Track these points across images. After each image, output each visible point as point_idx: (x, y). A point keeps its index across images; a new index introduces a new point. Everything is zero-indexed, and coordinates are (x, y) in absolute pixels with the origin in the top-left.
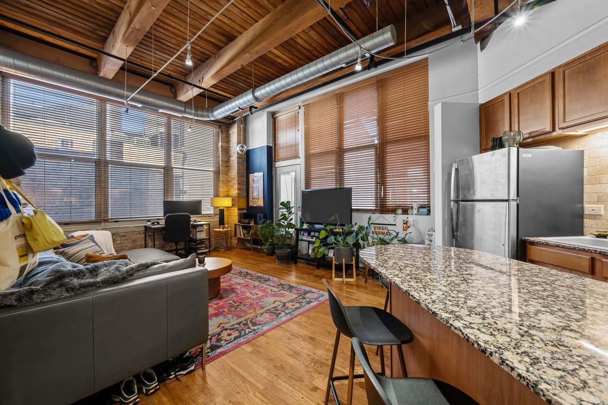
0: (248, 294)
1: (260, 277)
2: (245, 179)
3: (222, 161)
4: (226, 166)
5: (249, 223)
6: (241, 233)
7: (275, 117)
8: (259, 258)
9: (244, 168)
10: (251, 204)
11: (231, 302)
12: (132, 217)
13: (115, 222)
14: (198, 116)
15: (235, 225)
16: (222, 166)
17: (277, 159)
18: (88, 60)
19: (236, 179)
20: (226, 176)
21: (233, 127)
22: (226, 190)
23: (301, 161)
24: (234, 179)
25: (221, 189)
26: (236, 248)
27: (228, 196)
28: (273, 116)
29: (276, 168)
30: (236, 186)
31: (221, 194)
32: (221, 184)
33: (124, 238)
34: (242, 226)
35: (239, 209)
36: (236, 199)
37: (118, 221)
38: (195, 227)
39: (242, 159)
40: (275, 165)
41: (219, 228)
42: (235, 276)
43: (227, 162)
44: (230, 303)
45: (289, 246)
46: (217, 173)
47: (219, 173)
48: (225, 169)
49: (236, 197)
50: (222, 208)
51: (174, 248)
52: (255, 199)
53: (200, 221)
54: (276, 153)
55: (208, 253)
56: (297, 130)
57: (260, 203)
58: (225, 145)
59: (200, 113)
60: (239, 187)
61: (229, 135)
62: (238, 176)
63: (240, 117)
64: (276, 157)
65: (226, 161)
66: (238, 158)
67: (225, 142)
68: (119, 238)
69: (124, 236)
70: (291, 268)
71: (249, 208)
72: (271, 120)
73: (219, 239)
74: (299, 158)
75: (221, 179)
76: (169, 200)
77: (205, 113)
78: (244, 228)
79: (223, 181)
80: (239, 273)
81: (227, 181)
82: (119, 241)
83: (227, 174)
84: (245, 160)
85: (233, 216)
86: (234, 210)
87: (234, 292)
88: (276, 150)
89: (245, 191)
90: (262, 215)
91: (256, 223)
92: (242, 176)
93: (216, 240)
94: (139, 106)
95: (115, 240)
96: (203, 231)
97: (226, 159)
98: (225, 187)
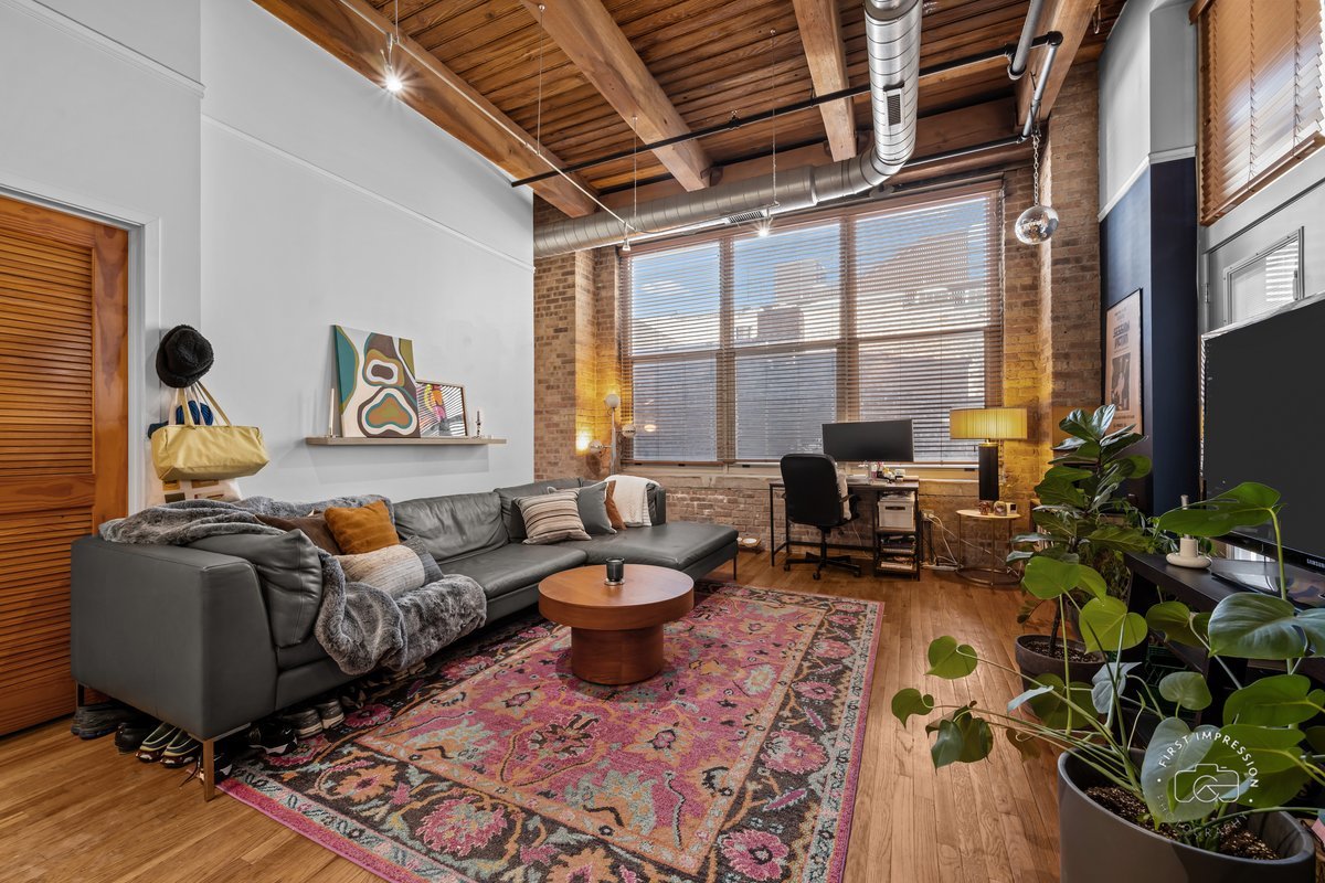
2: (1094, 335)
3: (1009, 290)
4: (1025, 304)
9: (1091, 292)
13: (744, 466)
16: (1011, 305)
17: (1216, 206)
20: (1025, 337)
22: (1029, 383)
24: (1046, 340)
27: (1032, 403)
29: (1211, 251)
30: (1050, 367)
31: (1006, 400)
32: (1007, 368)
33: (749, 500)
36: (1049, 413)
37: (748, 466)
39: (1078, 261)
41: (981, 509)
43: (1026, 290)
46: (994, 334)
47: (1003, 331)
48: (1022, 313)
49: (1048, 405)
50: (993, 443)
51: (818, 540)
54: (1213, 183)
55: (915, 577)
60: (1063, 366)
64: (1214, 197)
65: (1024, 288)
66: (1055, 262)
69: (751, 497)
75: (1006, 349)
76: (847, 421)
79: (1015, 356)
82: (742, 506)
83: (1029, 331)
84: (1097, 263)
86: (1040, 453)
92: (1076, 327)
93: (982, 545)
94: (726, 221)
95: (735, 502)
96: (903, 508)
97: (1027, 281)
98: (1022, 373)
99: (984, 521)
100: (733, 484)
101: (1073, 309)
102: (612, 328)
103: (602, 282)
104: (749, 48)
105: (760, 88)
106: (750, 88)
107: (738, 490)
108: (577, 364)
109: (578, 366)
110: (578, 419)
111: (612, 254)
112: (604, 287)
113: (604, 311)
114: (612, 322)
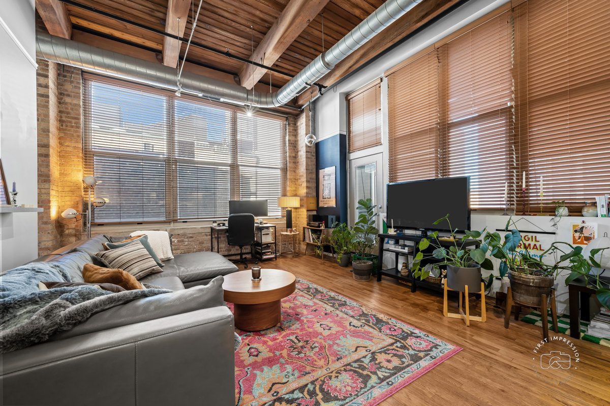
0: (317, 327)
1: (333, 299)
2: (314, 176)
3: (289, 157)
5: (319, 227)
6: (310, 237)
7: (349, 98)
8: (332, 270)
9: (313, 163)
10: (321, 205)
11: (293, 338)
12: (199, 217)
13: (184, 222)
14: (261, 103)
15: (304, 228)
16: (289, 162)
17: (351, 149)
18: (154, 54)
19: (305, 176)
20: (294, 174)
21: (301, 118)
22: (294, 189)
23: (384, 148)
24: (302, 176)
25: (288, 188)
26: (305, 255)
27: (296, 195)
28: (347, 98)
29: (350, 160)
30: (305, 184)
31: (288, 194)
32: (288, 183)
33: (191, 239)
34: (312, 230)
35: (307, 211)
36: (305, 199)
37: (186, 222)
38: (260, 229)
39: (311, 153)
40: (349, 157)
41: (287, 231)
42: (301, 293)
43: (295, 158)
44: (291, 340)
45: (369, 257)
46: (284, 170)
47: (287, 170)
48: (292, 165)
49: (305, 197)
50: (290, 209)
52: (325, 198)
53: (267, 223)
54: (351, 143)
55: (274, 259)
56: (378, 109)
57: (332, 203)
58: (293, 138)
59: (263, 100)
60: (308, 185)
61: (297, 127)
62: (306, 172)
63: (308, 103)
64: (351, 146)
65: (293, 157)
66: (307, 152)
67: (293, 135)
68: (187, 240)
69: (191, 237)
70: (372, 286)
71: (319, 209)
72: (345, 103)
73: (286, 243)
74: (381, 144)
75: (288, 176)
76: (235, 200)
77: (269, 100)
78: (314, 231)
79: (290, 179)
80: (307, 288)
81: (295, 179)
82: (186, 243)
83: (295, 171)
84: (315, 154)
85: (302, 219)
86: (303, 212)
87: (298, 319)
88: (351, 138)
89: (315, 190)
90: (334, 217)
91: (327, 226)
92: (311, 173)
93: (283, 244)
94: (201, 95)
95: (183, 241)
96: (268, 234)
97: (294, 155)
98: (293, 186)
99: (291, 235)
100: (181, 232)
101: (310, 167)
102: (78, 127)
103: (66, 91)
104: (238, 25)
105: (227, 41)
106: (223, 38)
107: (184, 235)
108: (50, 149)
109: (51, 151)
110: (53, 193)
111: (77, 74)
112: (68, 95)
113: (68, 113)
114: (78, 123)
